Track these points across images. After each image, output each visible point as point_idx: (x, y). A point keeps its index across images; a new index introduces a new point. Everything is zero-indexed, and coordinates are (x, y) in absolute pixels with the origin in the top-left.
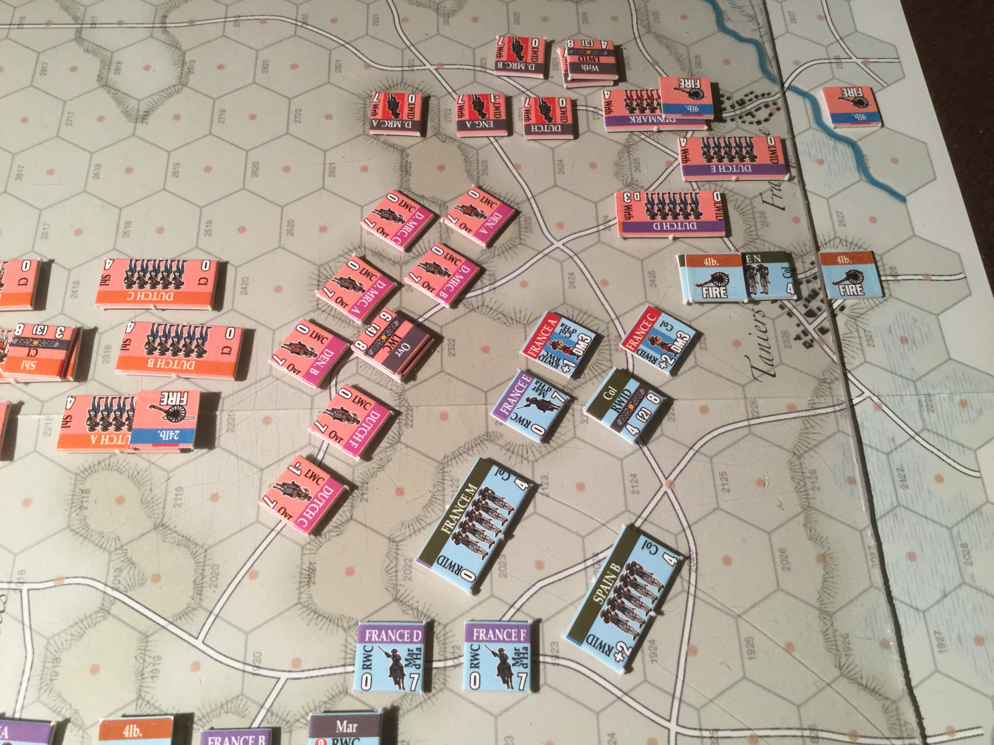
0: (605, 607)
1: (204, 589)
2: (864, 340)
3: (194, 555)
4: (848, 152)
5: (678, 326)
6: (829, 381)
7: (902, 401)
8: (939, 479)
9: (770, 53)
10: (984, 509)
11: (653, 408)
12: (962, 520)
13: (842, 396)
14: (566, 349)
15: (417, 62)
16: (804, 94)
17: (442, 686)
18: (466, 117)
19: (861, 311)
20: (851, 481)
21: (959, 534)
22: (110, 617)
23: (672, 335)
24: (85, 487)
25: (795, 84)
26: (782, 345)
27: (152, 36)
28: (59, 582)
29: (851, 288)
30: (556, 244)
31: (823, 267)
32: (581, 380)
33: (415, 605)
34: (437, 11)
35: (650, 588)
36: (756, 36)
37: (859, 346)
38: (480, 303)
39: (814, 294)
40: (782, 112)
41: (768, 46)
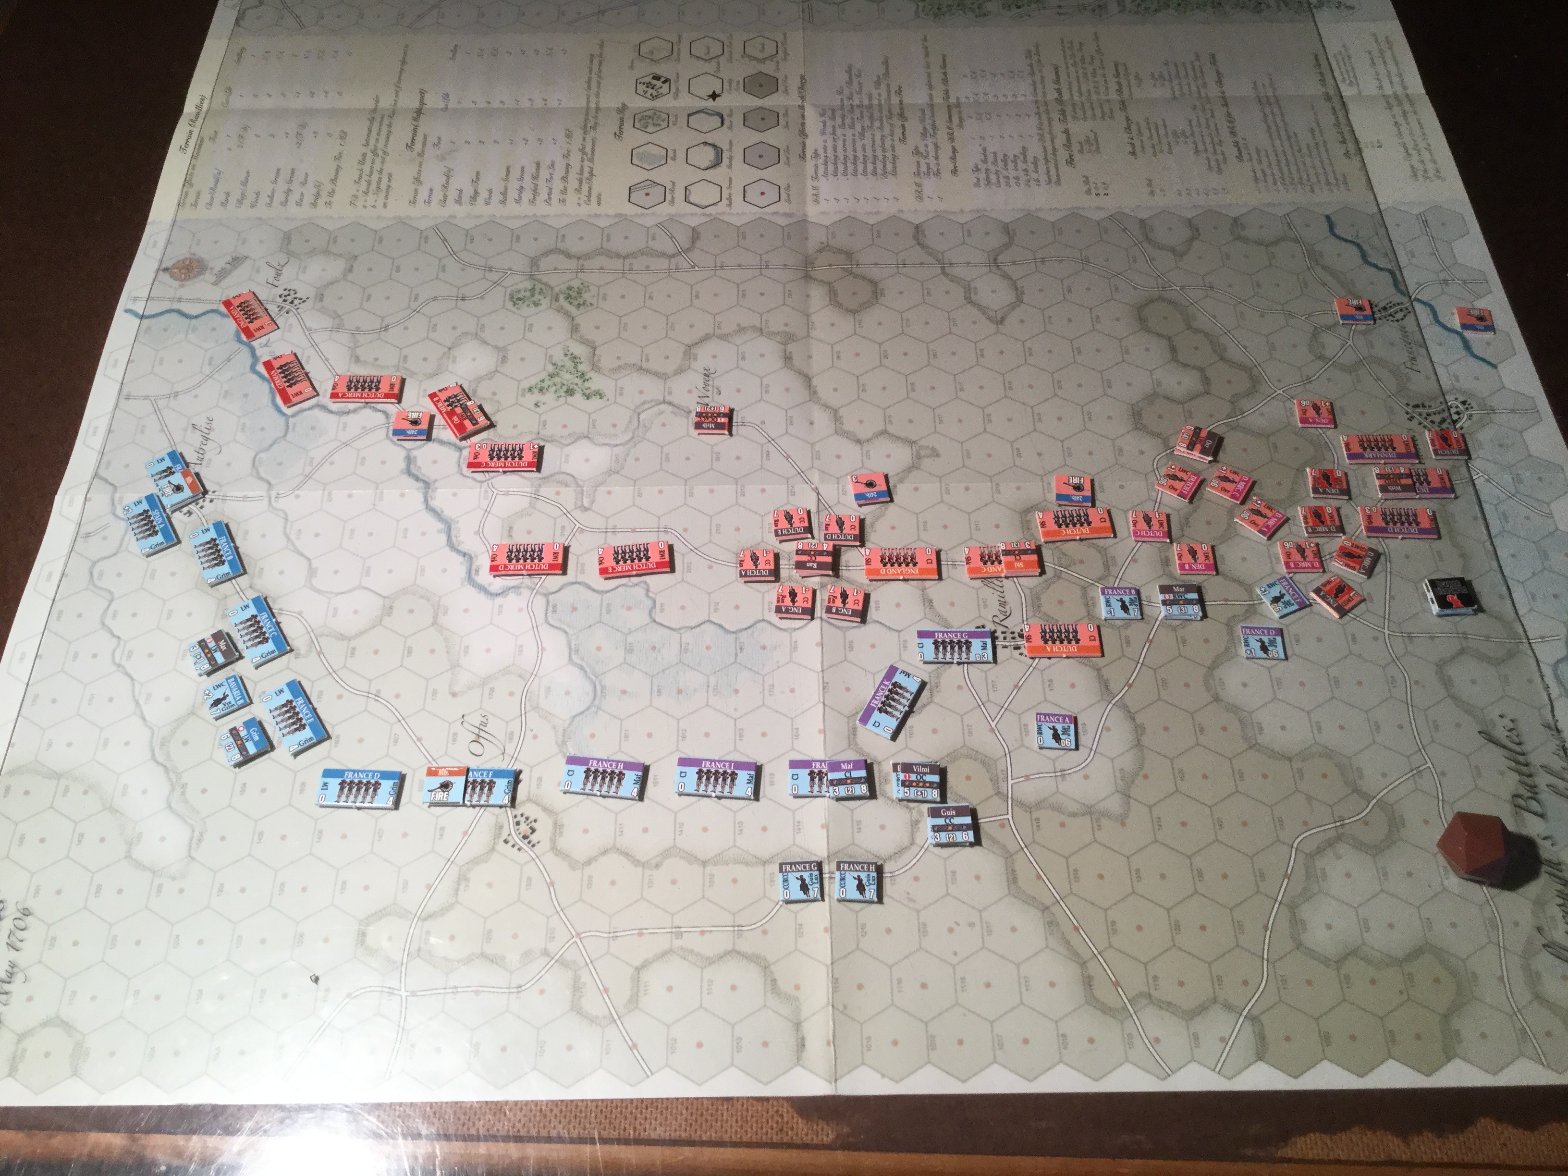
1: (1110, 567)
2: (1476, 445)
3: (1100, 552)
4: (1457, 339)
6: (1457, 467)
7: (1503, 478)
8: (1527, 518)
9: (1399, 276)
10: (1555, 534)
12: (1542, 539)
13: (1467, 475)
16: (1424, 303)
19: (1474, 430)
20: (1475, 518)
21: (1541, 545)
22: (1062, 580)
25: (1419, 297)
27: (990, 271)
30: (1278, 392)
34: (1174, 252)
36: (1388, 266)
38: (1237, 425)
39: (1443, 421)
40: (1412, 315)
41: (1397, 272)
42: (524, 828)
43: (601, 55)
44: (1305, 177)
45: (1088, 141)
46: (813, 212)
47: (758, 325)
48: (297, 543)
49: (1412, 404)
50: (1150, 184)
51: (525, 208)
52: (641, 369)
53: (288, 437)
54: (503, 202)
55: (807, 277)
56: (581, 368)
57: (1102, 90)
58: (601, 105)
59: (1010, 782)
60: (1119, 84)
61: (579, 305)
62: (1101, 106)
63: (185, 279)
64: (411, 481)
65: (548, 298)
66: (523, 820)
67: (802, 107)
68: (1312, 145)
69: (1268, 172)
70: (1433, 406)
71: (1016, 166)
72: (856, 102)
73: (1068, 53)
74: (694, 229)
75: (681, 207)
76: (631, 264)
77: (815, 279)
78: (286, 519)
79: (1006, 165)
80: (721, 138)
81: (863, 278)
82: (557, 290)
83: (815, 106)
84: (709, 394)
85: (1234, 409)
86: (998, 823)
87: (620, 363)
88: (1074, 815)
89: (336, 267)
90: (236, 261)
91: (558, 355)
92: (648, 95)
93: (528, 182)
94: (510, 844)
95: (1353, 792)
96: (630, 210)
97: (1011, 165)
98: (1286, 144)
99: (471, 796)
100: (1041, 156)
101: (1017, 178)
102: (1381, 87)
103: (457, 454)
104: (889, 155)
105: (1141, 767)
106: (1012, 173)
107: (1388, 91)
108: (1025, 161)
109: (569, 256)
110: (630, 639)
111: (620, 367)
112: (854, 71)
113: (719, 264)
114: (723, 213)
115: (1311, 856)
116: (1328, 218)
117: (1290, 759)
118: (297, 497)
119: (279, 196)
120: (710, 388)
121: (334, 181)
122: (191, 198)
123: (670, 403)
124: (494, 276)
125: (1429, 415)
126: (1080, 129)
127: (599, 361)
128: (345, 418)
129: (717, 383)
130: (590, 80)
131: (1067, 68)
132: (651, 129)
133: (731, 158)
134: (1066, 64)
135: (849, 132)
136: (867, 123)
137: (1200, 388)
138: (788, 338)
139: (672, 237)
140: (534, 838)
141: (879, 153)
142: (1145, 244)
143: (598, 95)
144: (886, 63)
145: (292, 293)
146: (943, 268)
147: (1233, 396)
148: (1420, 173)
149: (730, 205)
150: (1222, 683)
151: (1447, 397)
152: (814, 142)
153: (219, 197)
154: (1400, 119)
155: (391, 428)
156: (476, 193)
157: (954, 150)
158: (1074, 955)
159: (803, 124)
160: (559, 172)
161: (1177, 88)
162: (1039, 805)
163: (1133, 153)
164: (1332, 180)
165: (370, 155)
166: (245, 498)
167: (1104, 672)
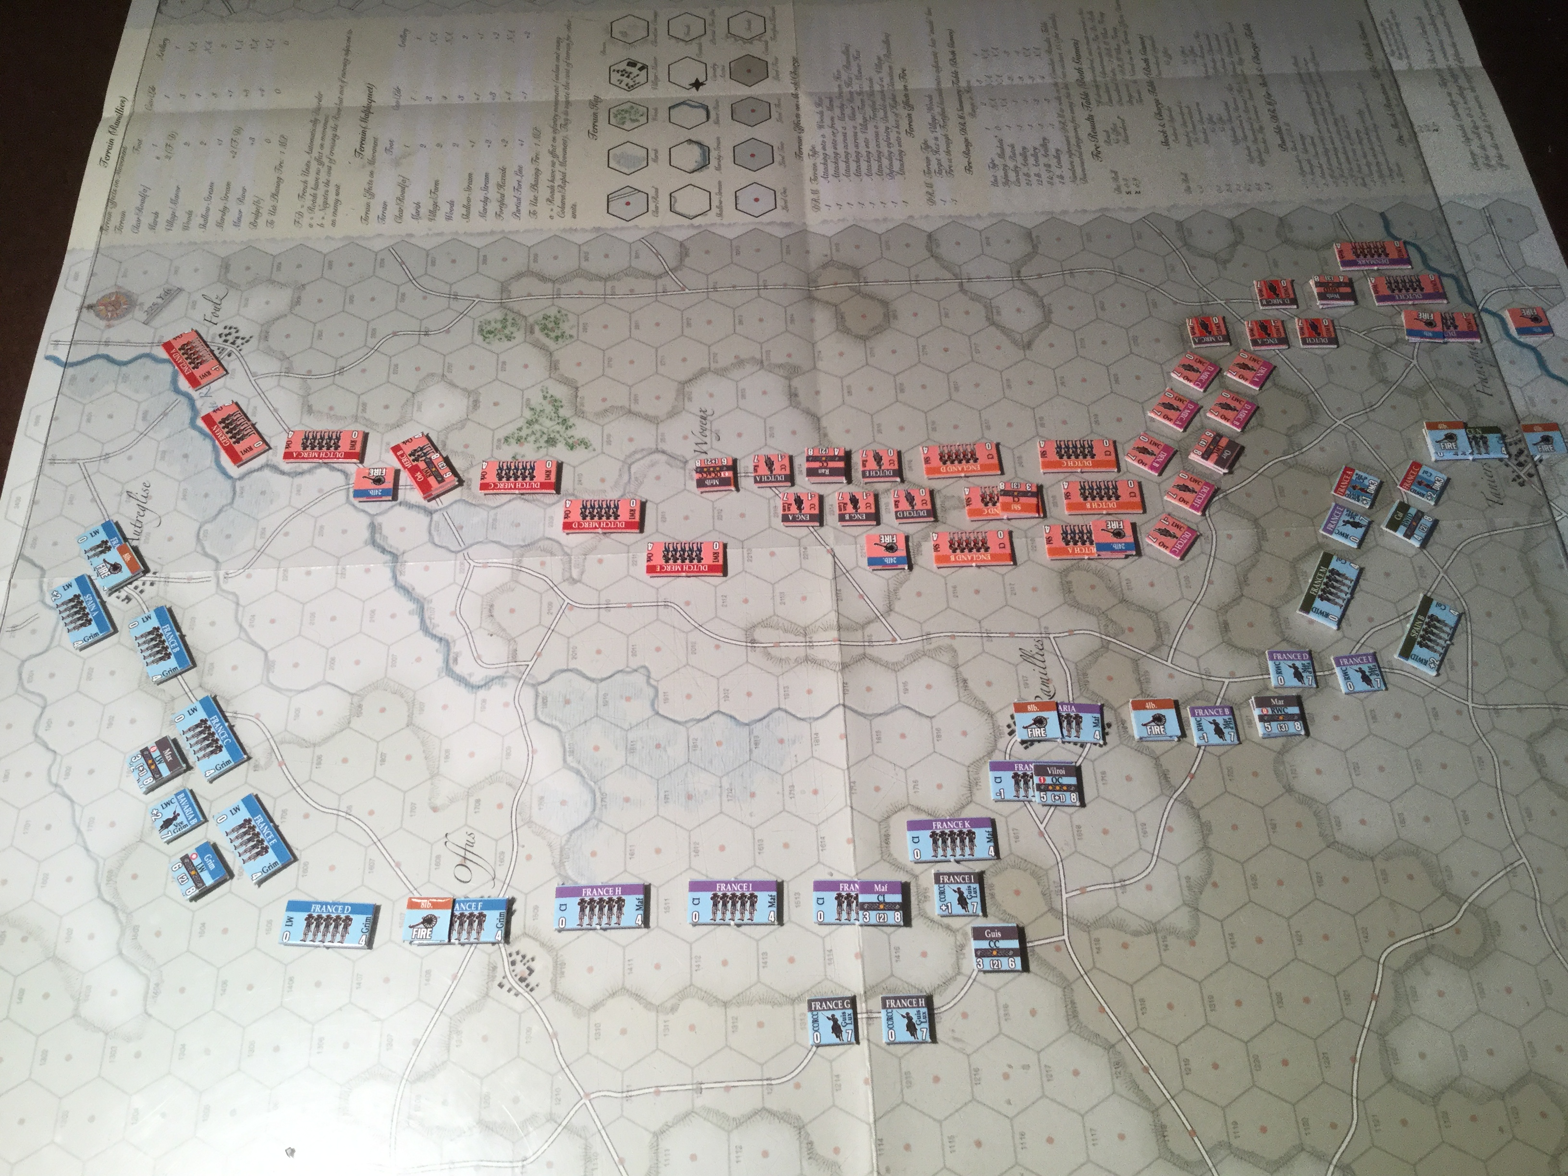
0: (1419, 639)
1: (1163, 636)
2: (1558, 480)
3: (1150, 617)
4: (1531, 356)
5: (1434, 473)
6: (1538, 507)
9: (1465, 284)
11: (1429, 525)
13: (1549, 517)
14: (1362, 490)
15: (1210, 299)
16: (1492, 314)
18: (1257, 336)
19: (1555, 462)
22: (1110, 651)
23: (1432, 479)
24: (1069, 579)
25: (1486, 306)
26: (1504, 485)
27: (1014, 286)
28: (1071, 633)
29: (1546, 447)
30: (1339, 422)
31: (1525, 434)
32: (1374, 509)
34: (1216, 260)
35: (1445, 628)
36: (1452, 271)
37: (1555, 485)
38: (1293, 463)
39: (1521, 452)
40: (1480, 327)
41: (1462, 279)
42: (520, 968)
43: (568, 38)
44: (1355, 169)
45: (1115, 130)
46: (814, 221)
47: (758, 356)
48: (252, 633)
50: (1186, 179)
51: (489, 224)
52: (630, 412)
53: (235, 505)
54: (467, 216)
55: (810, 298)
56: (562, 412)
57: (1128, 67)
58: (572, 98)
59: (1065, 896)
60: (1146, 61)
61: (557, 338)
62: (1127, 87)
63: (112, 318)
64: (377, 554)
65: (522, 331)
66: (519, 958)
67: (796, 96)
68: (1362, 129)
69: (1315, 162)
71: (1037, 160)
72: (856, 88)
73: (1089, 25)
74: (681, 244)
75: (668, 219)
76: (613, 287)
77: (818, 301)
78: (238, 604)
79: (1025, 158)
80: (706, 134)
81: (871, 297)
82: (531, 320)
83: (811, 94)
84: (706, 440)
85: (1291, 444)
86: (1053, 946)
87: (607, 405)
88: (1136, 934)
89: (280, 299)
90: (169, 295)
91: (536, 399)
92: (623, 85)
93: (493, 194)
94: (506, 988)
95: (1443, 895)
96: (611, 222)
97: (1031, 160)
98: (1333, 129)
99: (459, 933)
100: (1064, 148)
101: (1038, 175)
102: (1433, 60)
103: (428, 519)
104: (895, 149)
105: (1210, 873)
106: (1034, 170)
107: (1441, 64)
108: (1046, 155)
109: (543, 279)
110: (631, 736)
111: (606, 411)
112: (852, 51)
113: (711, 285)
114: (713, 225)
115: (1400, 972)
116: (1382, 215)
117: (1372, 859)
118: (249, 576)
119: (215, 216)
120: (707, 433)
121: (275, 196)
122: (115, 221)
123: (664, 452)
124: (460, 305)
126: (1105, 115)
127: (582, 405)
128: (298, 480)
129: (715, 426)
130: (557, 67)
131: (1088, 43)
132: (628, 125)
133: (719, 158)
134: (1087, 38)
135: (849, 124)
136: (869, 112)
138: (792, 371)
139: (657, 254)
140: (532, 980)
141: (885, 149)
142: (1184, 251)
143: (567, 86)
144: (887, 42)
145: (233, 331)
146: (961, 285)
147: (1289, 429)
148: (1481, 161)
149: (720, 215)
150: (1294, 771)
152: (812, 137)
153: (147, 219)
154: (1457, 98)
155: (351, 490)
156: (435, 205)
157: (967, 143)
158: (1144, 1101)
159: (798, 116)
160: (528, 178)
161: (1210, 65)
162: (1100, 922)
163: (1166, 143)
164: (1386, 172)
165: (314, 166)
166: (190, 579)
167: (1163, 760)
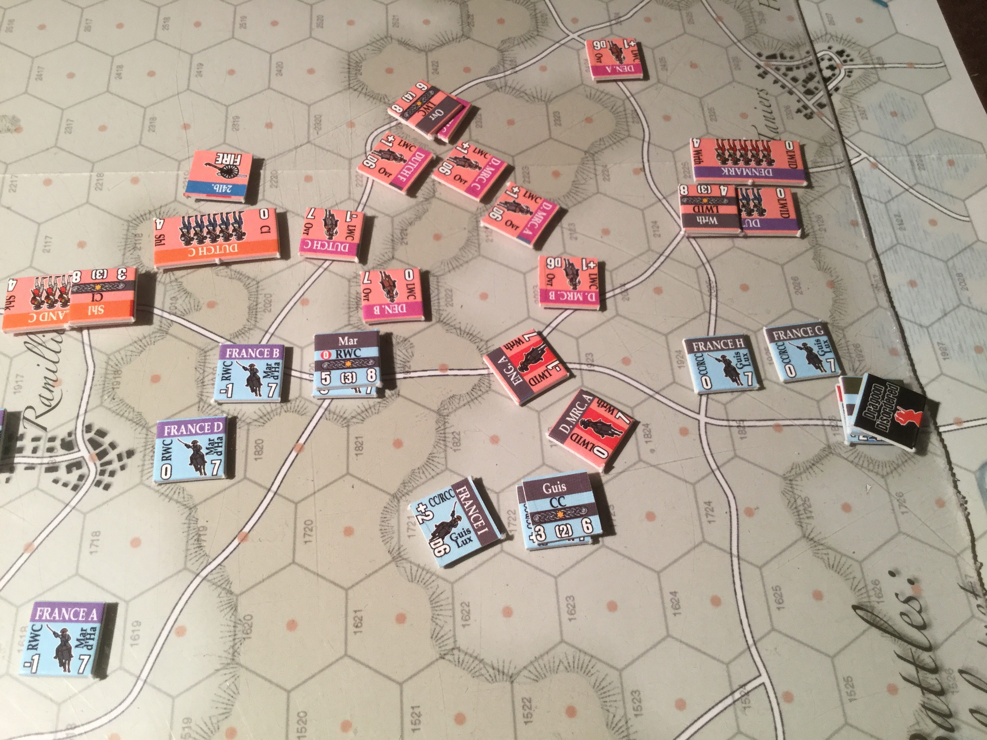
1: (258, 313)
2: (858, 113)
3: (247, 287)
6: (829, 144)
7: (896, 161)
8: (933, 222)
10: (975, 247)
12: (956, 255)
13: (843, 158)
17: (488, 389)
19: (855, 92)
20: (855, 224)
21: (954, 265)
22: (168, 336)
24: (138, 231)
26: (785, 117)
30: (572, 36)
33: (458, 326)
37: (854, 119)
38: (503, 84)
39: (810, 78)
49: (766, 53)
70: (797, 57)
85: (503, 60)
117: (512, 679)
125: (789, 69)
137: (456, 29)
147: (503, 42)
151: (817, 47)
167: (202, 513)
